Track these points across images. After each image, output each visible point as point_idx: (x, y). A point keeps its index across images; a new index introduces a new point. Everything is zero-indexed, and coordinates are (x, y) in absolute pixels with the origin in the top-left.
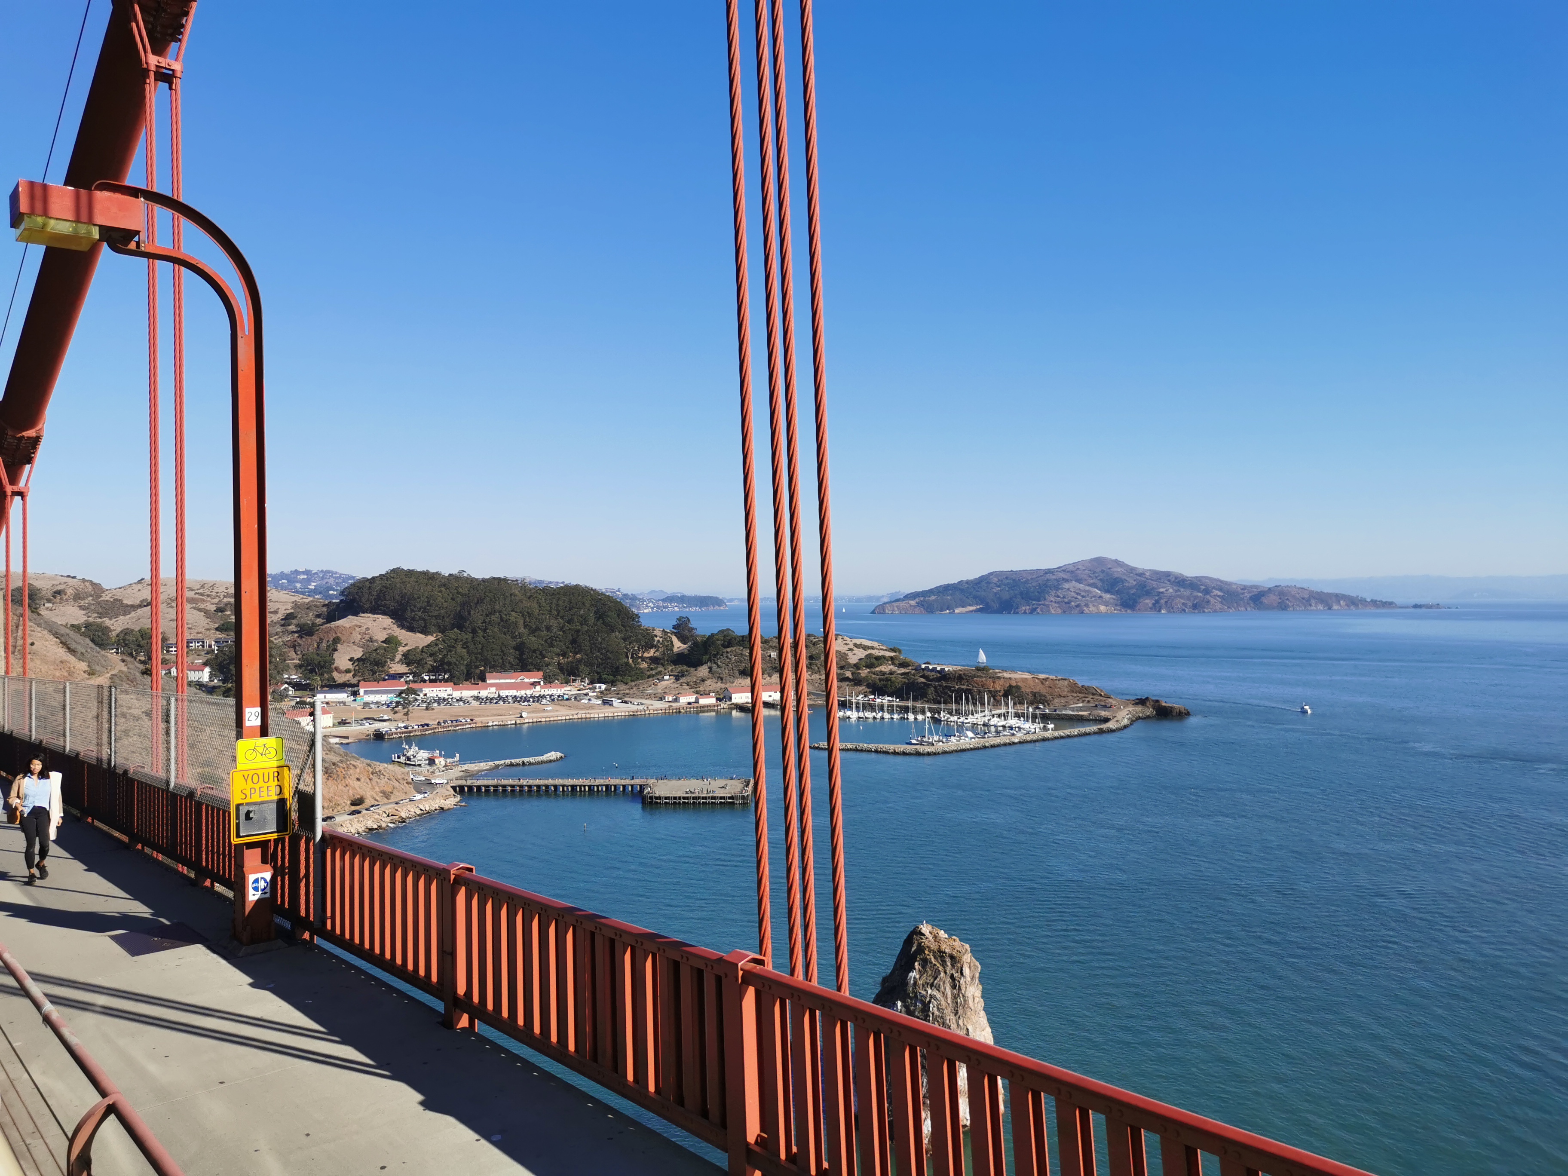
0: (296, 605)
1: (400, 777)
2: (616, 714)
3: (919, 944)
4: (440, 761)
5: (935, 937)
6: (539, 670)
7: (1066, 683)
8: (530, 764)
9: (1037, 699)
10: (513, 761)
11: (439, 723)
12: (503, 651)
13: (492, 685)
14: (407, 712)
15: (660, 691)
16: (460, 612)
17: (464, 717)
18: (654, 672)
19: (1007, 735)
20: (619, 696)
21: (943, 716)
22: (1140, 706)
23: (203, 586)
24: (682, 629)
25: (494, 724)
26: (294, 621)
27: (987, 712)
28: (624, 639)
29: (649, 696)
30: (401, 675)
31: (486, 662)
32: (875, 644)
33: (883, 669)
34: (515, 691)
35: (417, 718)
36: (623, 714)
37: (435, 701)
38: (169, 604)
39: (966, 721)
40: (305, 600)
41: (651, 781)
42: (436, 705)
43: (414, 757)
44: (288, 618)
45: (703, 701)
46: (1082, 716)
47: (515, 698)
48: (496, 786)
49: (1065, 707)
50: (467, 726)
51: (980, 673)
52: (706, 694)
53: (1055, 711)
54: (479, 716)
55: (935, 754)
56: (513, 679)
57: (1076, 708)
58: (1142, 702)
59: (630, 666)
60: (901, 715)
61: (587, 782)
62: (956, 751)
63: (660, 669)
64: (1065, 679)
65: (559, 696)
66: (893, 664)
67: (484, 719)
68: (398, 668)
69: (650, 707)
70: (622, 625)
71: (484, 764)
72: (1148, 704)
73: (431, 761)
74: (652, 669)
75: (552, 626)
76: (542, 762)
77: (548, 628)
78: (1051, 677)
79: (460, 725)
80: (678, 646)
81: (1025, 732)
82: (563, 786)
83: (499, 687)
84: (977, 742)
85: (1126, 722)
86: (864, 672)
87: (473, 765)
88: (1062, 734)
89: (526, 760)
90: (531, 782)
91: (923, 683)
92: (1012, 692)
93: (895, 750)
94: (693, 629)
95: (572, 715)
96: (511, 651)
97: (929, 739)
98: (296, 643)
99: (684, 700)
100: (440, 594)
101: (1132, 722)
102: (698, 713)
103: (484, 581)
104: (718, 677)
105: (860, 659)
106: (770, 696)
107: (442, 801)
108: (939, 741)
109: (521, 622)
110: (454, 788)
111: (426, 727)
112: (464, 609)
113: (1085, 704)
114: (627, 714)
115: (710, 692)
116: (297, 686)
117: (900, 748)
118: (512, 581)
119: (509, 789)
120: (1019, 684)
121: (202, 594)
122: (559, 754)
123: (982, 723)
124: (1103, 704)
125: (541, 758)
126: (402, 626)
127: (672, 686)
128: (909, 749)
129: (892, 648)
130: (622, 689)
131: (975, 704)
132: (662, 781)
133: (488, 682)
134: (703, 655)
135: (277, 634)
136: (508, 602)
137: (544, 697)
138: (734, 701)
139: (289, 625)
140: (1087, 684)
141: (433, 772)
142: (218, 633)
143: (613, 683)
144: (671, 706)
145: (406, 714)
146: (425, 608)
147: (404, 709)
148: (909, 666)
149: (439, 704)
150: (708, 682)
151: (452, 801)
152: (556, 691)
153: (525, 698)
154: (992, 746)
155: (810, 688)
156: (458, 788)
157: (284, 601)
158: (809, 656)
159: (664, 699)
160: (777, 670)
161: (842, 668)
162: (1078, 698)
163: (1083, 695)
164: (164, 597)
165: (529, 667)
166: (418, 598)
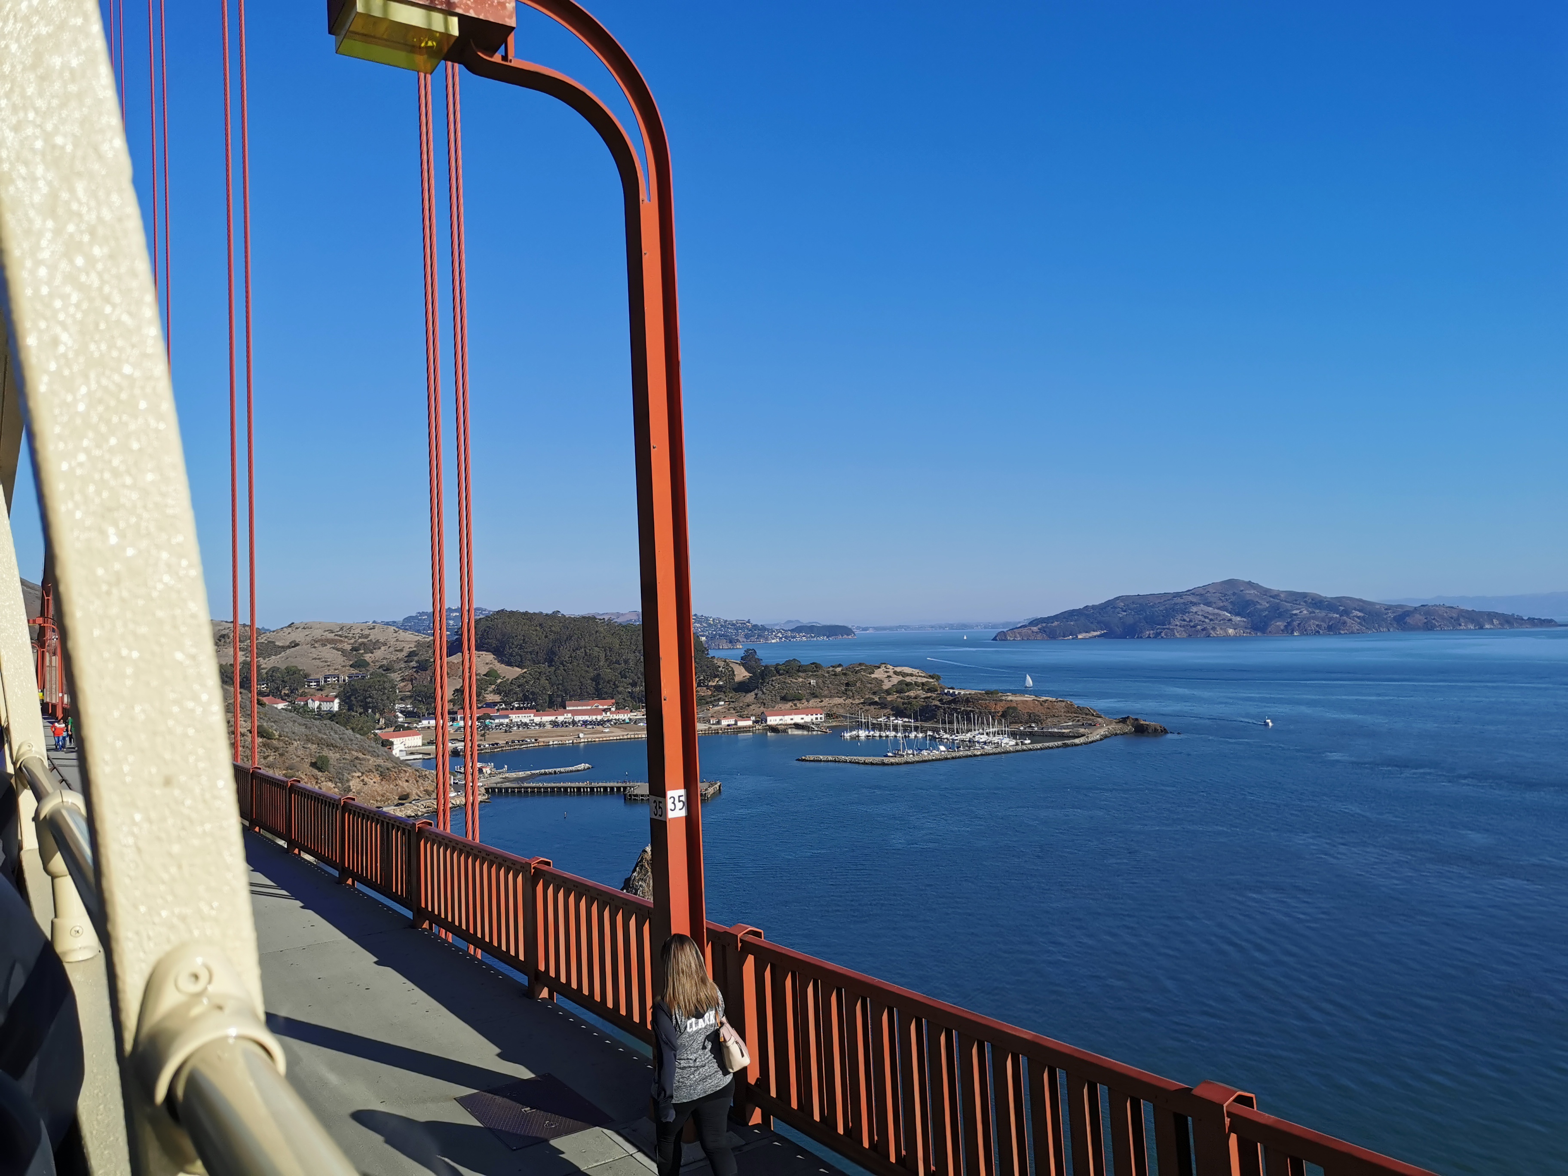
0: (418, 644)
4: (488, 771)
6: (611, 698)
7: (1064, 704)
8: (561, 772)
9: (1032, 718)
10: (546, 771)
11: (507, 743)
12: (581, 682)
13: (570, 712)
14: (484, 734)
16: (551, 649)
17: (530, 738)
19: (977, 749)
22: (1121, 724)
23: (342, 629)
24: (748, 660)
25: (555, 743)
26: (416, 658)
30: (495, 704)
31: (566, 692)
32: (915, 671)
33: (912, 694)
34: (587, 716)
35: (493, 738)
37: (517, 725)
38: (312, 645)
39: (956, 738)
40: (426, 639)
42: (515, 728)
44: (411, 654)
46: (1062, 733)
47: (585, 723)
49: (1055, 726)
50: (531, 745)
51: (986, 697)
52: (748, 718)
53: (1042, 729)
54: (545, 737)
55: (896, 764)
56: (589, 706)
57: (1063, 726)
58: (1124, 721)
61: (592, 785)
62: (918, 762)
63: (722, 696)
64: (1063, 701)
65: (623, 721)
66: (922, 689)
67: (548, 739)
68: (491, 697)
71: (523, 773)
72: (1128, 723)
74: (714, 696)
75: (629, 659)
76: (571, 771)
77: (626, 662)
78: (1050, 699)
79: (524, 744)
80: (741, 674)
81: (997, 746)
82: (571, 788)
83: (574, 713)
84: (943, 754)
85: (1097, 737)
86: (892, 697)
87: (513, 774)
88: (1030, 748)
89: (558, 770)
91: (939, 705)
92: (1010, 713)
94: (759, 659)
95: (623, 735)
96: (589, 681)
97: (903, 752)
98: (413, 677)
99: (725, 722)
100: (534, 633)
101: (1106, 737)
102: (736, 733)
103: (575, 620)
104: (762, 703)
105: (893, 685)
106: (802, 719)
108: (912, 754)
109: (602, 656)
110: (487, 790)
111: (496, 746)
112: (555, 645)
113: (1074, 723)
115: (752, 715)
116: (407, 714)
117: (872, 759)
118: (600, 620)
120: (1019, 706)
121: (340, 636)
122: (587, 766)
123: (968, 740)
124: (1090, 722)
125: (571, 769)
126: (501, 662)
127: (721, 710)
129: (931, 674)
133: (567, 708)
134: (758, 682)
135: (400, 669)
136: (593, 638)
137: (609, 721)
138: (769, 723)
139: (411, 662)
140: (1087, 706)
142: (352, 669)
144: (711, 728)
146: (521, 645)
148: (937, 691)
149: (519, 727)
150: (751, 707)
152: (621, 716)
153: (594, 722)
154: (953, 758)
155: (841, 711)
156: (490, 790)
157: (410, 639)
158: (846, 684)
159: (710, 722)
160: (814, 695)
161: (874, 693)
162: (1070, 718)
163: (1075, 715)
164: (309, 639)
165: (603, 696)
166: (516, 636)
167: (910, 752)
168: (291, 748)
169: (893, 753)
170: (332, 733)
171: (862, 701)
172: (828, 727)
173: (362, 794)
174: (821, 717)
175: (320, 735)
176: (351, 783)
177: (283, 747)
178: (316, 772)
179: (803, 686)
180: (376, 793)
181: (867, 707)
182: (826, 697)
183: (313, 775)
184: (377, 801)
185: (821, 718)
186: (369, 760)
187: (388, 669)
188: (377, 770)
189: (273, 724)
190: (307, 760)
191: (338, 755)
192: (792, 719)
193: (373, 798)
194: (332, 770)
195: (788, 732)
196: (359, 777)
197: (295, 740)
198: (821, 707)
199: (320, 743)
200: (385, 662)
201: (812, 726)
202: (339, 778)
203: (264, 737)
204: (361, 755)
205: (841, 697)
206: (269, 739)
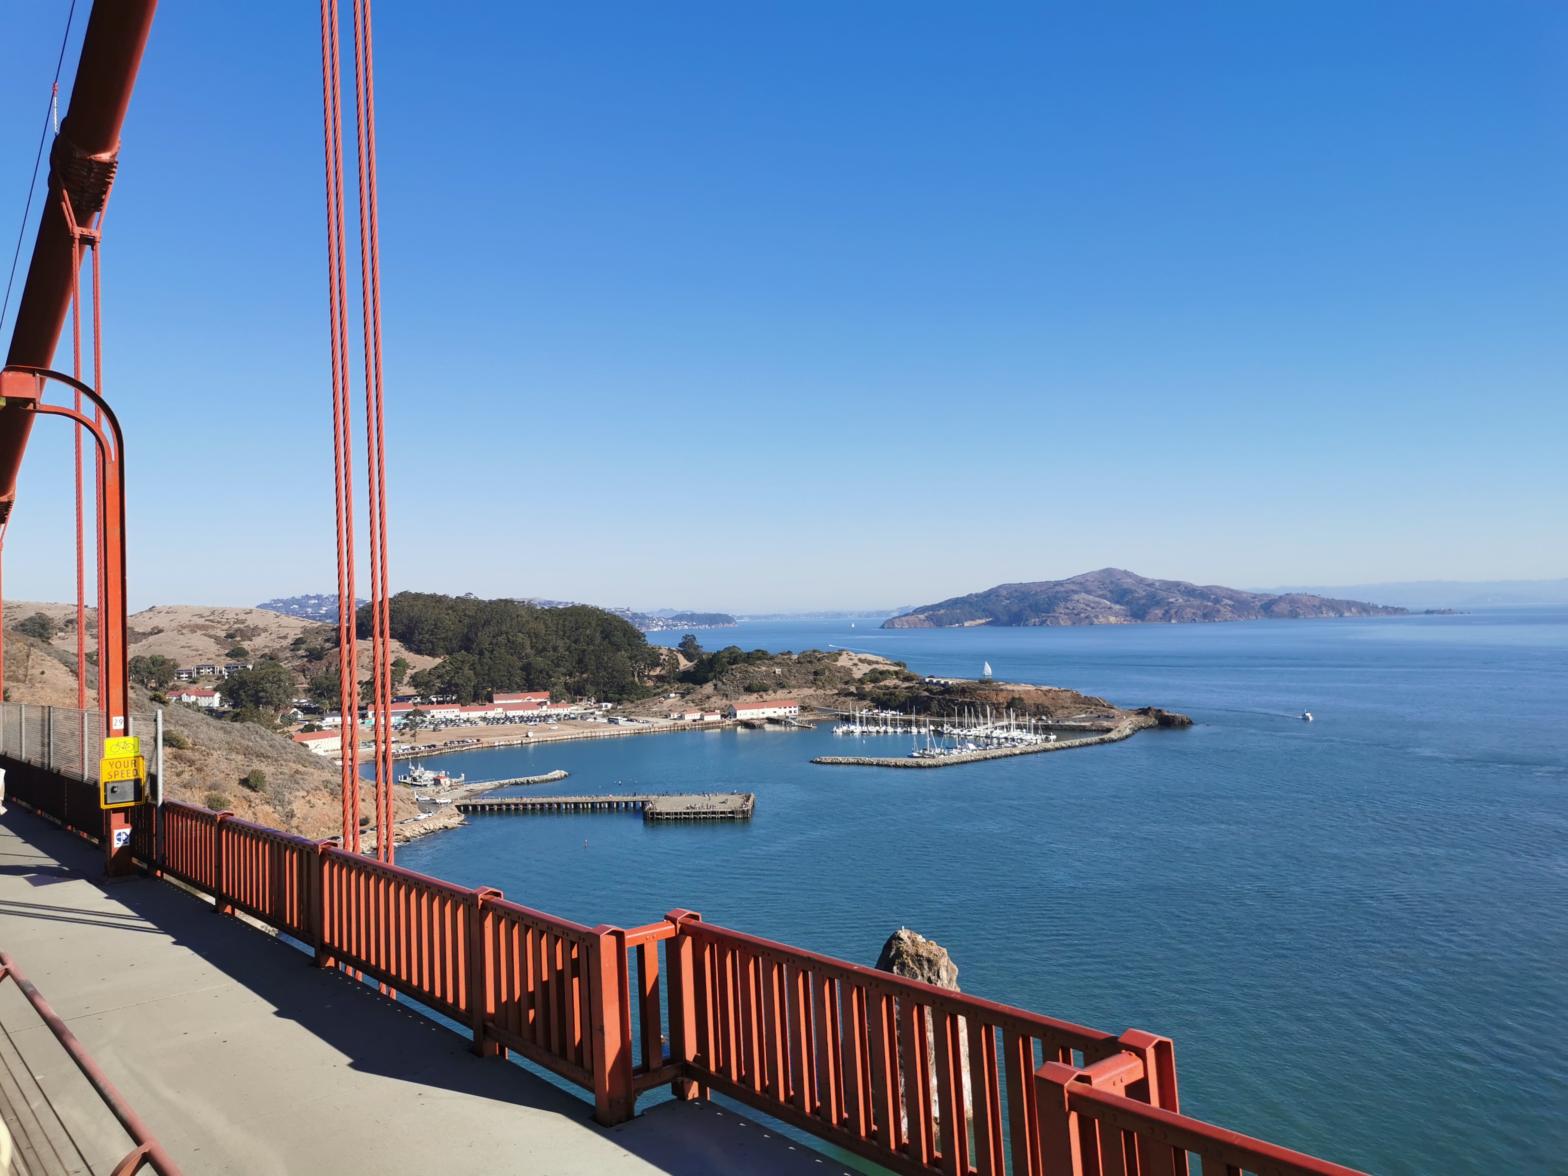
0: (305, 630)
1: (404, 797)
2: (621, 732)
3: (898, 949)
4: (446, 782)
5: (913, 941)
6: (545, 690)
7: (1069, 694)
8: (535, 782)
9: (1039, 711)
10: (518, 780)
11: (445, 744)
12: (510, 672)
13: (499, 706)
14: (415, 734)
15: (665, 709)
16: (467, 634)
17: (471, 737)
18: (660, 690)
19: (1009, 747)
20: (625, 714)
21: (947, 728)
22: (1142, 716)
23: (213, 613)
24: (688, 647)
25: (501, 744)
26: (304, 646)
27: (990, 725)
28: (630, 658)
29: (655, 714)
30: (409, 698)
31: (493, 683)
32: (880, 659)
33: (887, 684)
34: (522, 711)
35: (425, 739)
36: (629, 732)
37: (443, 722)
38: (179, 631)
39: (969, 733)
40: (314, 625)
41: (653, 798)
42: (443, 726)
43: (420, 777)
44: (298, 642)
45: (708, 718)
46: (1085, 726)
47: (521, 718)
48: (500, 805)
49: (1068, 718)
50: (474, 747)
51: (983, 686)
52: (711, 711)
53: (1058, 722)
54: (486, 736)
55: (936, 766)
56: (520, 699)
57: (1079, 719)
58: (1144, 712)
59: (636, 685)
60: (905, 729)
61: (590, 800)
62: (957, 763)
63: (666, 686)
64: (1068, 691)
65: (565, 716)
66: (898, 678)
67: (490, 739)
68: (406, 690)
69: (655, 725)
70: (629, 645)
71: (489, 783)
72: (1150, 714)
73: (437, 782)
74: (658, 687)
75: (558, 646)
76: (547, 781)
77: (555, 649)
78: (1054, 688)
79: (467, 746)
80: (684, 664)
81: (1027, 743)
82: (566, 804)
83: (506, 707)
84: (979, 754)
85: (1128, 732)
86: (868, 687)
87: (478, 785)
88: (1064, 745)
89: (531, 779)
90: (534, 800)
91: (927, 696)
92: (1015, 705)
93: (896, 764)
94: (698, 647)
95: (578, 734)
96: (518, 671)
97: (930, 751)
98: (305, 667)
99: (689, 717)
100: (447, 617)
101: (1135, 731)
102: (703, 730)
103: (491, 602)
104: (723, 694)
105: (865, 674)
106: (775, 712)
107: (447, 820)
108: (941, 754)
109: (528, 643)
110: (458, 807)
111: (433, 748)
112: (471, 631)
113: (1088, 715)
114: (632, 732)
115: (715, 709)
116: (306, 710)
117: (902, 761)
118: (519, 602)
119: (513, 807)
120: (1022, 696)
121: (212, 621)
122: (563, 773)
123: (984, 735)
124: (1106, 714)
125: (545, 777)
126: (410, 649)
127: (678, 703)
128: (910, 761)
129: (897, 661)
130: (627, 707)
131: (977, 717)
132: (664, 797)
133: (495, 702)
134: (708, 672)
135: (286, 659)
136: (514, 623)
137: (550, 716)
138: (739, 717)
139: (300, 650)
140: (1089, 695)
141: (438, 792)
142: (228, 658)
143: (619, 702)
144: (676, 723)
145: (414, 736)
146: (432, 631)
147: (411, 730)
148: (913, 680)
149: (446, 725)
150: (713, 699)
151: (456, 820)
152: (563, 711)
153: (532, 718)
154: (993, 758)
155: (814, 704)
156: (462, 808)
157: (294, 626)
158: (814, 672)
159: (670, 716)
160: (782, 686)
161: (846, 683)
162: (1081, 709)
163: (1086, 706)
164: (174, 624)
165: (535, 688)
166: (426, 621)
167: (938, 751)
168: (211, 761)
169: (919, 753)
170: (258, 739)
171: (837, 692)
172: (810, 722)
173: (309, 820)
174: (795, 710)
175: (245, 743)
176: (294, 806)
177: (200, 759)
178: (247, 792)
179: (768, 675)
180: (327, 818)
181: (842, 699)
182: (794, 687)
183: (243, 797)
184: (329, 828)
185: (795, 712)
186: (312, 774)
187: (272, 658)
188: (326, 787)
189: (182, 728)
190: (234, 777)
191: (272, 769)
192: (763, 713)
193: (324, 824)
194: (268, 788)
195: (763, 728)
196: (303, 797)
197: (214, 749)
198: (791, 699)
199: (247, 752)
200: (267, 651)
201: (790, 720)
202: (277, 800)
203: (174, 746)
204: (301, 769)
205: (810, 688)
206: (180, 748)
